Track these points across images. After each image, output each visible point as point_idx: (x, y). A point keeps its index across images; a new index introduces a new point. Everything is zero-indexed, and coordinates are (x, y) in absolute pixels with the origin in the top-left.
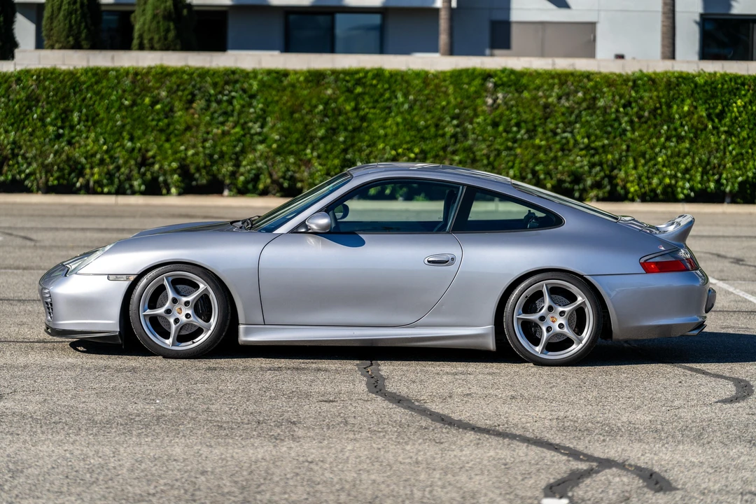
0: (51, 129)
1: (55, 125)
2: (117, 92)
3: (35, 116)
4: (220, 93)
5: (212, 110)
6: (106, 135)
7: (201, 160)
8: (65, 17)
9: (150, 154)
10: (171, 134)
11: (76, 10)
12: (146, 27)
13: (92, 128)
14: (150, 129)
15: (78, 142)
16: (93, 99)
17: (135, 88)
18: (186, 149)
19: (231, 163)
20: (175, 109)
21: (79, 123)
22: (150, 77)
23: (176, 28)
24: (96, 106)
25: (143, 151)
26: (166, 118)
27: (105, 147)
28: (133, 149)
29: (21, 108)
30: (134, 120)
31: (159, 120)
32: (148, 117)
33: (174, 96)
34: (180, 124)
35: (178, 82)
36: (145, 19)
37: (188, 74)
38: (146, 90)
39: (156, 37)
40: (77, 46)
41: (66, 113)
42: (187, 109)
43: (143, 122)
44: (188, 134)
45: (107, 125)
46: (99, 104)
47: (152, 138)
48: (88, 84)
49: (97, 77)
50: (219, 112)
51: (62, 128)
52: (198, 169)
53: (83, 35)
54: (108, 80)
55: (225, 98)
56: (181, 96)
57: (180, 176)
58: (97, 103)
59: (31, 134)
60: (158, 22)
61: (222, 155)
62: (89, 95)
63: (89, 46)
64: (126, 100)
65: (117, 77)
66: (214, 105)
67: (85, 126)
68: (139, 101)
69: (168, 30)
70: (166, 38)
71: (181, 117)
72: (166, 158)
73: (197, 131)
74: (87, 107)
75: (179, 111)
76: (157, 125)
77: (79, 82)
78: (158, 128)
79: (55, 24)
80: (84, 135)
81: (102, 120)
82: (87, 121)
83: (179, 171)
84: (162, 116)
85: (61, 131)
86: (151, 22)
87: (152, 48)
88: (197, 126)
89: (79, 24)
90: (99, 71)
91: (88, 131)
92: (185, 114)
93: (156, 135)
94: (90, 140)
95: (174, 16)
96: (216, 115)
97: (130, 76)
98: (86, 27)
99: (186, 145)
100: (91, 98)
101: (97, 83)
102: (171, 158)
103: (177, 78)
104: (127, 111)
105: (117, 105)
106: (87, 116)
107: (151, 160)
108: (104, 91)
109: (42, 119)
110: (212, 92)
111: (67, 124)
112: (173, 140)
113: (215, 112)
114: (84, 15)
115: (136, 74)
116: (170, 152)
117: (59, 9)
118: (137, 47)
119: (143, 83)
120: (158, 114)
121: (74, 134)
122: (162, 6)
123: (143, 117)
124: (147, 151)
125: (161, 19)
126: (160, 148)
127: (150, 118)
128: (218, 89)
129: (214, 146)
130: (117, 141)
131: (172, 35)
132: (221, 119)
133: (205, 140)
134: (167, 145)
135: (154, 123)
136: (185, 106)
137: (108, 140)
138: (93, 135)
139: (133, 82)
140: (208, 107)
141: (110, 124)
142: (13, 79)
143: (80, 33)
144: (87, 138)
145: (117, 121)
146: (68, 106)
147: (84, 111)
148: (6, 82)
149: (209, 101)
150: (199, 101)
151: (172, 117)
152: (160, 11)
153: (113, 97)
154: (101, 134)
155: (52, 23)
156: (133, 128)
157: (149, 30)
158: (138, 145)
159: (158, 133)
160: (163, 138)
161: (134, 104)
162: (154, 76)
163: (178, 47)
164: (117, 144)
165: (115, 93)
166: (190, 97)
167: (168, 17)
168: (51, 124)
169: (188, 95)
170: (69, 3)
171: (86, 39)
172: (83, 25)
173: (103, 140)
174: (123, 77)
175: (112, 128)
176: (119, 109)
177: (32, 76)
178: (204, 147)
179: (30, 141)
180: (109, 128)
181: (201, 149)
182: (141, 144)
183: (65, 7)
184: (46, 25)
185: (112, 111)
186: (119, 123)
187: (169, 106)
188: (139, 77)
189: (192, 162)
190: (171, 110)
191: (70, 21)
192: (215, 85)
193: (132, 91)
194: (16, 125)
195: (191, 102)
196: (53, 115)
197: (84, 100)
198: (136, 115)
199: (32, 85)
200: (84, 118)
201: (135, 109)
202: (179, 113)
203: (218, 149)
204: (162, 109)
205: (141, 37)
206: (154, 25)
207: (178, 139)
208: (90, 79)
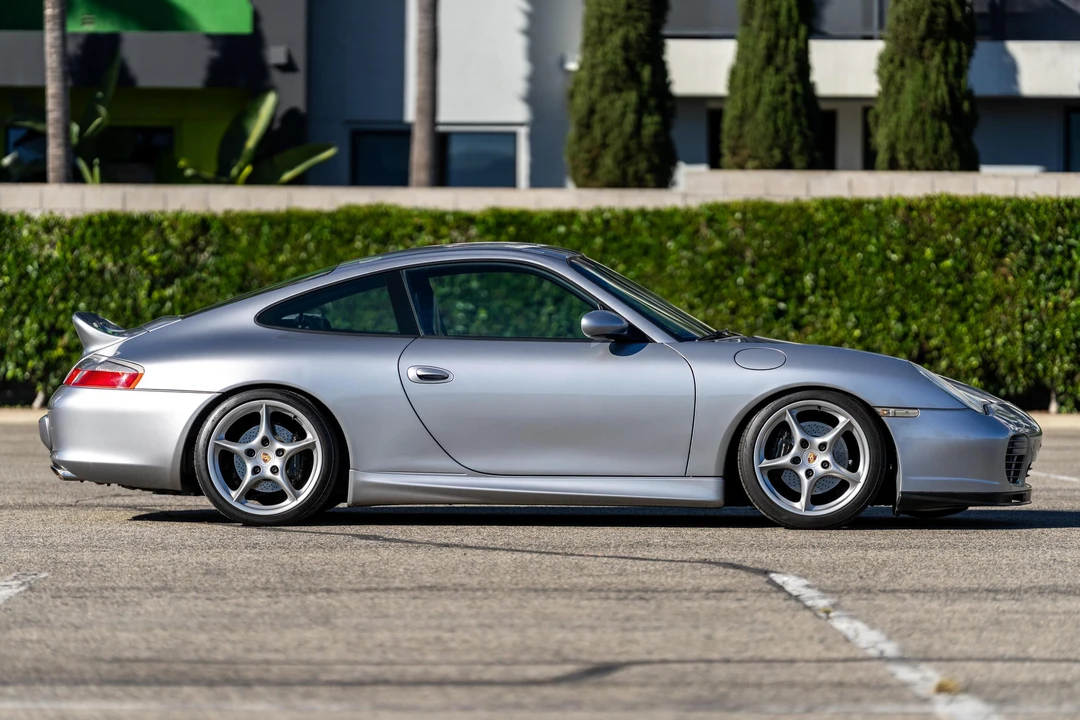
0: (765, 301)
1: (772, 296)
2: (878, 239)
3: (740, 280)
4: (1050, 239)
5: (1037, 268)
6: (860, 313)
7: (1018, 353)
8: (767, 116)
9: (934, 342)
10: (967, 310)
11: (784, 104)
12: (902, 132)
13: (835, 300)
14: (933, 301)
15: (812, 324)
16: (838, 251)
17: (908, 232)
18: (994, 335)
19: (1067, 358)
20: (976, 267)
21: (813, 292)
22: (933, 214)
23: (953, 133)
24: (842, 264)
25: (922, 337)
26: (961, 281)
27: (857, 333)
28: (905, 335)
29: (716, 268)
30: (907, 287)
31: (949, 286)
32: (929, 281)
33: (973, 244)
34: (984, 291)
35: (979, 223)
36: (899, 118)
37: (996, 209)
38: (926, 235)
39: (920, 148)
40: (786, 165)
41: (792, 274)
42: (994, 268)
43: (923, 289)
44: (998, 309)
45: (861, 294)
46: (848, 259)
47: (936, 317)
48: (830, 225)
49: (843, 215)
50: (1049, 271)
51: (784, 300)
52: (1012, 369)
53: (796, 146)
54: (862, 219)
55: (1059, 248)
56: (986, 246)
57: (980, 380)
58: (843, 258)
59: (734, 311)
60: (923, 123)
61: (1054, 343)
62: (830, 245)
63: (803, 164)
64: (893, 252)
65: (877, 214)
66: (1040, 260)
67: (824, 297)
68: (915, 255)
69: (939, 136)
70: (936, 150)
71: (985, 280)
72: (959, 350)
73: (1012, 303)
74: (828, 264)
75: (982, 269)
76: (945, 294)
77: (814, 224)
78: (948, 299)
79: (747, 127)
80: (822, 312)
81: (852, 287)
82: (827, 288)
83: (980, 372)
84: (953, 279)
85: (782, 305)
86: (911, 123)
87: (912, 167)
88: (1013, 295)
89: (789, 128)
90: (845, 204)
91: (830, 305)
92: (991, 275)
93: (943, 311)
94: (831, 321)
95: (949, 112)
96: (1043, 277)
97: (901, 212)
98: (801, 133)
99: (992, 328)
100: (833, 250)
101: (845, 222)
102: (968, 350)
103: (978, 214)
104: (894, 271)
105: (877, 261)
106: (827, 279)
107: (935, 353)
108: (856, 238)
109: (750, 287)
110: (1037, 238)
111: (794, 293)
112: (972, 320)
113: (1042, 271)
114: (796, 113)
115: (910, 208)
116: (967, 339)
117: (757, 102)
118: (885, 165)
119: (921, 223)
120: (946, 275)
121: (804, 310)
122: (931, 97)
123: (920, 282)
124: (928, 338)
125: (928, 118)
126: (949, 334)
127: (934, 282)
128: (1047, 234)
129: (1042, 329)
130: (878, 321)
131: (945, 144)
132: (1052, 284)
133: (1025, 320)
134: (962, 328)
135: (941, 291)
136: (992, 262)
137: (863, 320)
138: (836, 312)
139: (905, 223)
140: (1031, 262)
141: (866, 293)
142: (702, 220)
143: (790, 141)
144: (828, 316)
145: (878, 288)
146: (795, 263)
147: (822, 271)
148: (690, 223)
149: (1031, 253)
150: (1012, 254)
151: (971, 281)
152: (928, 105)
153: (872, 248)
154: (851, 309)
155: (741, 126)
156: (904, 297)
157: (907, 136)
158: (914, 327)
159: (947, 307)
160: (956, 316)
161: (907, 259)
162: (938, 213)
163: (956, 164)
164: (880, 326)
165: (874, 240)
166: (999, 247)
167: (939, 115)
168: (765, 294)
169: (996, 243)
170: (773, 93)
171: (801, 152)
172: (796, 128)
173: (854, 319)
174: (889, 213)
175: (869, 301)
176: (883, 268)
177: (733, 213)
178: (1023, 331)
179: (732, 322)
180: (863, 301)
181: (1018, 334)
182: (919, 327)
183: (767, 98)
184: (731, 128)
185: (871, 271)
186: (881, 291)
187: (966, 262)
188: (915, 213)
189: (1002, 356)
190: (970, 269)
191: (775, 123)
192: (1040, 227)
193: (903, 237)
194: (707, 296)
195: (1001, 255)
196: (770, 279)
197: (822, 252)
198: (909, 279)
199: (733, 229)
200: (822, 283)
201: (908, 267)
202: (984, 274)
203: (1047, 334)
204: (954, 268)
205: (892, 148)
206: (917, 127)
207: (979, 316)
208: (830, 217)
